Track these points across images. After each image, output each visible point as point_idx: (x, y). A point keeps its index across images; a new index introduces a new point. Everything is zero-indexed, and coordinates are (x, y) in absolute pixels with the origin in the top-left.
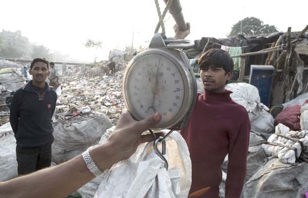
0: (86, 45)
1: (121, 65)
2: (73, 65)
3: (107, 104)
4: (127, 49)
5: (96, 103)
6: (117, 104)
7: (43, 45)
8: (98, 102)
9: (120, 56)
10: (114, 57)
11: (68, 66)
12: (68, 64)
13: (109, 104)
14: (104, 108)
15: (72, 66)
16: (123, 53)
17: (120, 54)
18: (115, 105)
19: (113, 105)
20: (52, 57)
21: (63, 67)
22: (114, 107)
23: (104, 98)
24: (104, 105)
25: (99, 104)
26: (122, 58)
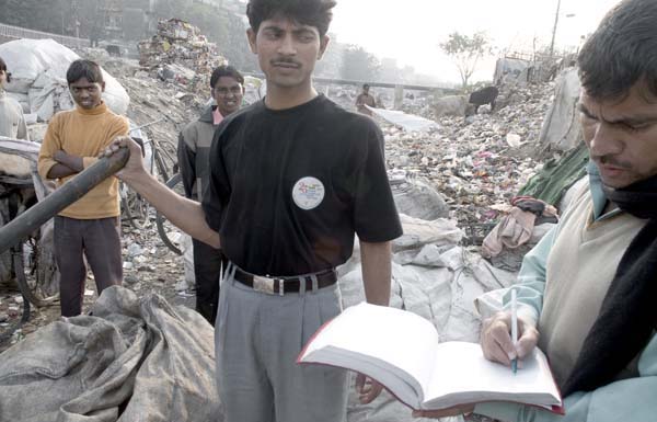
0: (448, 48)
1: (515, 92)
2: (418, 91)
3: (467, 173)
4: (538, 56)
5: (442, 170)
6: (486, 175)
7: (361, 49)
8: (446, 169)
9: (518, 72)
10: (505, 73)
11: (406, 91)
12: (407, 87)
13: (470, 174)
14: (456, 181)
15: (416, 93)
16: (526, 65)
17: (518, 68)
18: (480, 178)
19: (476, 178)
20: (377, 73)
21: (396, 94)
22: (479, 181)
23: (461, 160)
24: (458, 176)
25: (448, 172)
26: (523, 75)
